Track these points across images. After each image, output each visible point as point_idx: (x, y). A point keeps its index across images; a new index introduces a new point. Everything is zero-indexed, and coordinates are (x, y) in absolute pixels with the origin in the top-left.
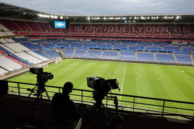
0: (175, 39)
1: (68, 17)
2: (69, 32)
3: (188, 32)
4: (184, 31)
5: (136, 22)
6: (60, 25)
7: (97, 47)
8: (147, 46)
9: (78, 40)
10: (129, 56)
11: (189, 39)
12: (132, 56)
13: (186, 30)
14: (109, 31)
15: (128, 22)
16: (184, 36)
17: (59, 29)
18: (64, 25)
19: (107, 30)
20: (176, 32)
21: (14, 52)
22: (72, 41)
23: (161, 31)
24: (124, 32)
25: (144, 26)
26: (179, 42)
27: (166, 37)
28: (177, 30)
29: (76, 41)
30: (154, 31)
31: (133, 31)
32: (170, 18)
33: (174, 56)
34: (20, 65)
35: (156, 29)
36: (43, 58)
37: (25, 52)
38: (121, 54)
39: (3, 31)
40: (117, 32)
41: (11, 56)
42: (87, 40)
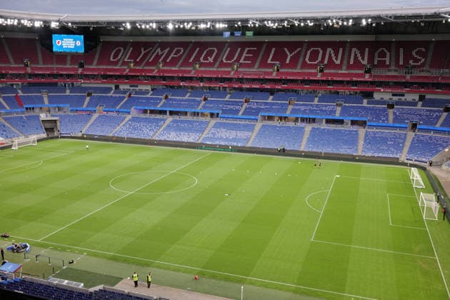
0: (381, 84)
1: (72, 23)
2: (91, 64)
3: (423, 65)
4: (411, 62)
6: (68, 44)
7: (159, 107)
8: (297, 105)
9: (117, 87)
10: (232, 134)
11: (422, 85)
12: (242, 134)
13: (419, 58)
14: (202, 61)
16: (408, 77)
18: (79, 43)
19: (197, 59)
20: (388, 63)
22: (96, 90)
23: (345, 62)
24: (241, 65)
25: (305, 47)
26: (393, 95)
27: (354, 79)
28: (393, 59)
29: (108, 90)
30: (326, 62)
31: (269, 61)
32: (345, 23)
33: (362, 134)
35: (333, 56)
38: (216, 126)
40: (223, 65)
42: (141, 87)
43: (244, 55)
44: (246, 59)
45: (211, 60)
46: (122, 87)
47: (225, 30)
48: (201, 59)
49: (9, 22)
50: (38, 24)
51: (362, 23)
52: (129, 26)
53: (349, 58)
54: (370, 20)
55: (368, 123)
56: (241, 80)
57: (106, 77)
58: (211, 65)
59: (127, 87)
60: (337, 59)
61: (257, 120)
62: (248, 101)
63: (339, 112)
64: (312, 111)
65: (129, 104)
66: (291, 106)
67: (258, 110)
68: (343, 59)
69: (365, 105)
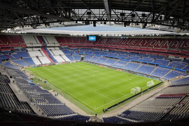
2: (96, 43)
3: (188, 48)
4: (184, 47)
7: (108, 56)
8: (142, 58)
9: (101, 50)
12: (122, 65)
13: (188, 45)
14: (122, 43)
15: (123, 38)
16: (180, 52)
17: (90, 42)
18: (95, 38)
19: (121, 43)
20: (176, 46)
21: (54, 55)
22: (96, 50)
23: (162, 46)
24: (131, 45)
25: (152, 40)
26: (175, 57)
27: (162, 51)
28: (179, 45)
29: (99, 50)
30: (156, 45)
31: (139, 44)
32: (152, 35)
33: (155, 69)
34: (50, 62)
35: (159, 43)
36: (67, 60)
37: (60, 55)
38: (117, 62)
39: (54, 43)
40: (127, 45)
41: (50, 57)
42: (106, 50)
43: (134, 42)
45: (124, 43)
50: (82, 35)
51: (157, 35)
53: (164, 44)
55: (159, 66)
56: (130, 50)
57: (99, 47)
58: (124, 45)
59: (104, 50)
60: (160, 44)
61: (128, 61)
62: (130, 56)
63: (153, 61)
64: (145, 60)
65: (101, 54)
66: (140, 58)
67: (131, 58)
68: (162, 44)
69: (163, 60)
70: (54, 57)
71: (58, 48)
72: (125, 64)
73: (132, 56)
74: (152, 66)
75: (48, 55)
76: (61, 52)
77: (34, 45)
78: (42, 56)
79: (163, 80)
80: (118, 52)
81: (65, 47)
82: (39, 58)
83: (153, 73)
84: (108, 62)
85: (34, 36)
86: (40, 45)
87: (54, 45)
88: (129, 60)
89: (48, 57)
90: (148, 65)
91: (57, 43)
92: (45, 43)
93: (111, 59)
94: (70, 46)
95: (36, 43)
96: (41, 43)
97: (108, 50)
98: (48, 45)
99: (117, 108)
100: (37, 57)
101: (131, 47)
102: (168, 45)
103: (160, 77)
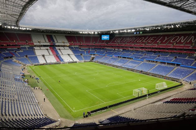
1: (100, 32)
2: (110, 43)
5: (143, 33)
6: (105, 37)
8: (160, 57)
9: (115, 49)
12: (134, 65)
15: (136, 33)
17: (104, 41)
19: (136, 41)
21: (62, 54)
22: (109, 50)
23: (185, 42)
24: (148, 43)
25: (173, 36)
27: (184, 48)
29: (112, 50)
30: (178, 42)
31: (158, 42)
32: (171, 27)
33: (175, 69)
34: (56, 61)
35: (182, 39)
36: (76, 59)
37: (69, 55)
38: (130, 62)
39: (64, 43)
40: (143, 43)
41: (58, 56)
42: (120, 50)
43: (151, 39)
44: (151, 41)
45: (140, 41)
46: (116, 49)
47: (135, 32)
48: (138, 42)
49: (86, 33)
50: (93, 33)
51: (176, 27)
52: (112, 32)
53: (188, 40)
54: (179, 25)
55: (181, 65)
56: (146, 48)
57: (112, 47)
59: (117, 49)
60: (183, 41)
61: (143, 61)
62: (145, 55)
63: (173, 60)
64: (163, 59)
65: (114, 54)
66: (158, 57)
67: (146, 58)
68: (185, 40)
69: (186, 58)
70: (62, 56)
71: (68, 48)
72: (138, 63)
73: (148, 55)
74: (171, 66)
75: (55, 54)
76: (70, 52)
77: (42, 44)
78: (49, 54)
79: (183, 82)
80: (132, 52)
81: (76, 46)
82: (45, 56)
83: (171, 74)
84: (120, 62)
85: (43, 35)
86: (49, 44)
87: (63, 44)
88: (143, 59)
89: (55, 56)
90: (166, 65)
91: (67, 42)
92: (54, 41)
93: (124, 59)
94: (81, 46)
95: (44, 41)
96: (49, 41)
97: (122, 50)
98: (57, 44)
99: (105, 112)
100: (43, 56)
101: (147, 44)
102: (194, 40)
103: (180, 78)
